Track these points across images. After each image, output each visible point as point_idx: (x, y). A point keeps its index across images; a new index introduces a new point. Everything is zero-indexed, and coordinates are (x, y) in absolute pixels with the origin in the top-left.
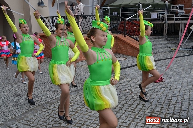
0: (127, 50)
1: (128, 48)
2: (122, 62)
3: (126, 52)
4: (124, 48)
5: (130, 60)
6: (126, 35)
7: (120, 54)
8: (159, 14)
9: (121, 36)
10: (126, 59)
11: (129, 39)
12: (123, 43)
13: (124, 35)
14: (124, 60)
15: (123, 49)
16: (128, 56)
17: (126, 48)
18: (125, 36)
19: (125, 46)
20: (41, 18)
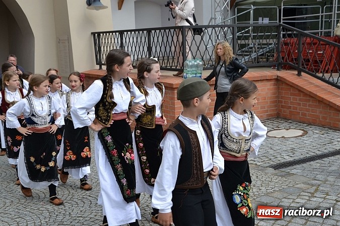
0: (307, 110)
1: (309, 106)
2: (298, 141)
3: (304, 114)
4: (299, 104)
5: (317, 136)
6: (302, 73)
7: (286, 119)
9: (289, 75)
10: (306, 133)
11: (311, 83)
12: (297, 92)
13: (296, 72)
14: (301, 136)
15: (296, 108)
16: (309, 124)
17: (305, 105)
18: (299, 75)
19: (300, 100)
20: (93, 34)
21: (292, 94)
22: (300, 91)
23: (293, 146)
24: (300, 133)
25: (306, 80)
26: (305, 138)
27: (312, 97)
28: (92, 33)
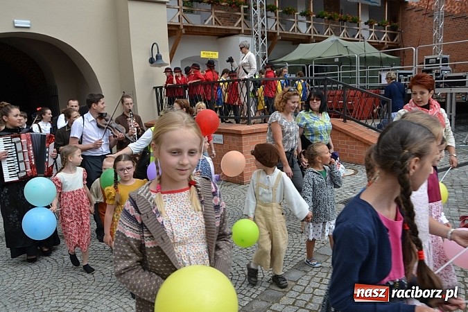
0: (354, 152)
1: (356, 148)
2: (353, 179)
3: (351, 156)
4: (347, 147)
6: (347, 120)
8: (400, 74)
9: (336, 122)
10: (356, 172)
11: (356, 129)
12: (345, 137)
13: (342, 120)
14: (354, 174)
16: (357, 164)
17: (352, 147)
18: (345, 121)
19: (347, 143)
20: (156, 88)
21: (340, 138)
22: (347, 135)
23: (351, 184)
24: (352, 172)
25: (351, 126)
26: (357, 176)
27: (358, 140)
28: (154, 88)
